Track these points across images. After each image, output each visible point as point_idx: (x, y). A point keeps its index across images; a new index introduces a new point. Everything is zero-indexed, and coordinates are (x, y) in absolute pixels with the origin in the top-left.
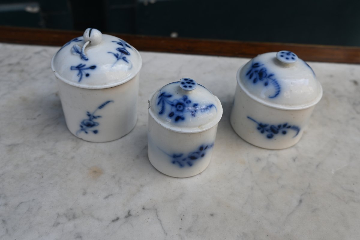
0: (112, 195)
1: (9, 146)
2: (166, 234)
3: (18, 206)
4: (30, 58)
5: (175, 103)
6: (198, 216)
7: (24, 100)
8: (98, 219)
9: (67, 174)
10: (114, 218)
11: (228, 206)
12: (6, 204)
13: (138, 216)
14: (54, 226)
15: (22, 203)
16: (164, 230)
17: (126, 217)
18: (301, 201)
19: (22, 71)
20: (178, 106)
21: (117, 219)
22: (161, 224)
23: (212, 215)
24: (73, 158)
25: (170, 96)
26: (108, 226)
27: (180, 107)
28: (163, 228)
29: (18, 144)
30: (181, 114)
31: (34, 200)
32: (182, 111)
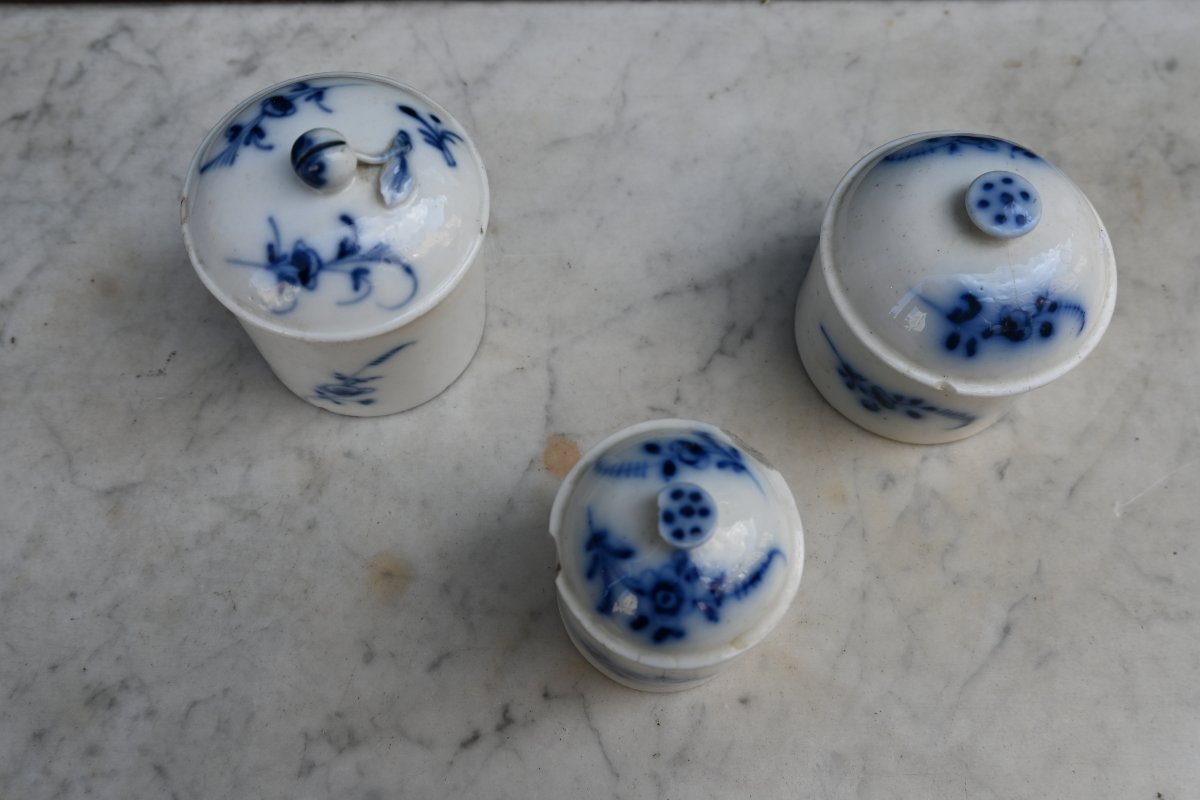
0: (448, 655)
1: (109, 493)
2: (618, 775)
3: (187, 715)
4: (80, 73)
5: (648, 582)
6: (704, 708)
7: (107, 288)
8: (421, 742)
9: (306, 591)
10: (466, 734)
11: (790, 667)
12: (151, 713)
13: (533, 721)
14: (300, 774)
15: (194, 704)
16: (610, 764)
17: (500, 728)
18: (1007, 630)
19: (69, 146)
20: (660, 595)
21: (475, 738)
22: (600, 743)
23: (744, 701)
24: (312, 526)
25: (626, 553)
26: (451, 763)
27: (666, 599)
28: (606, 758)
29: (134, 485)
30: (670, 622)
31: (226, 691)
32: (674, 611)
